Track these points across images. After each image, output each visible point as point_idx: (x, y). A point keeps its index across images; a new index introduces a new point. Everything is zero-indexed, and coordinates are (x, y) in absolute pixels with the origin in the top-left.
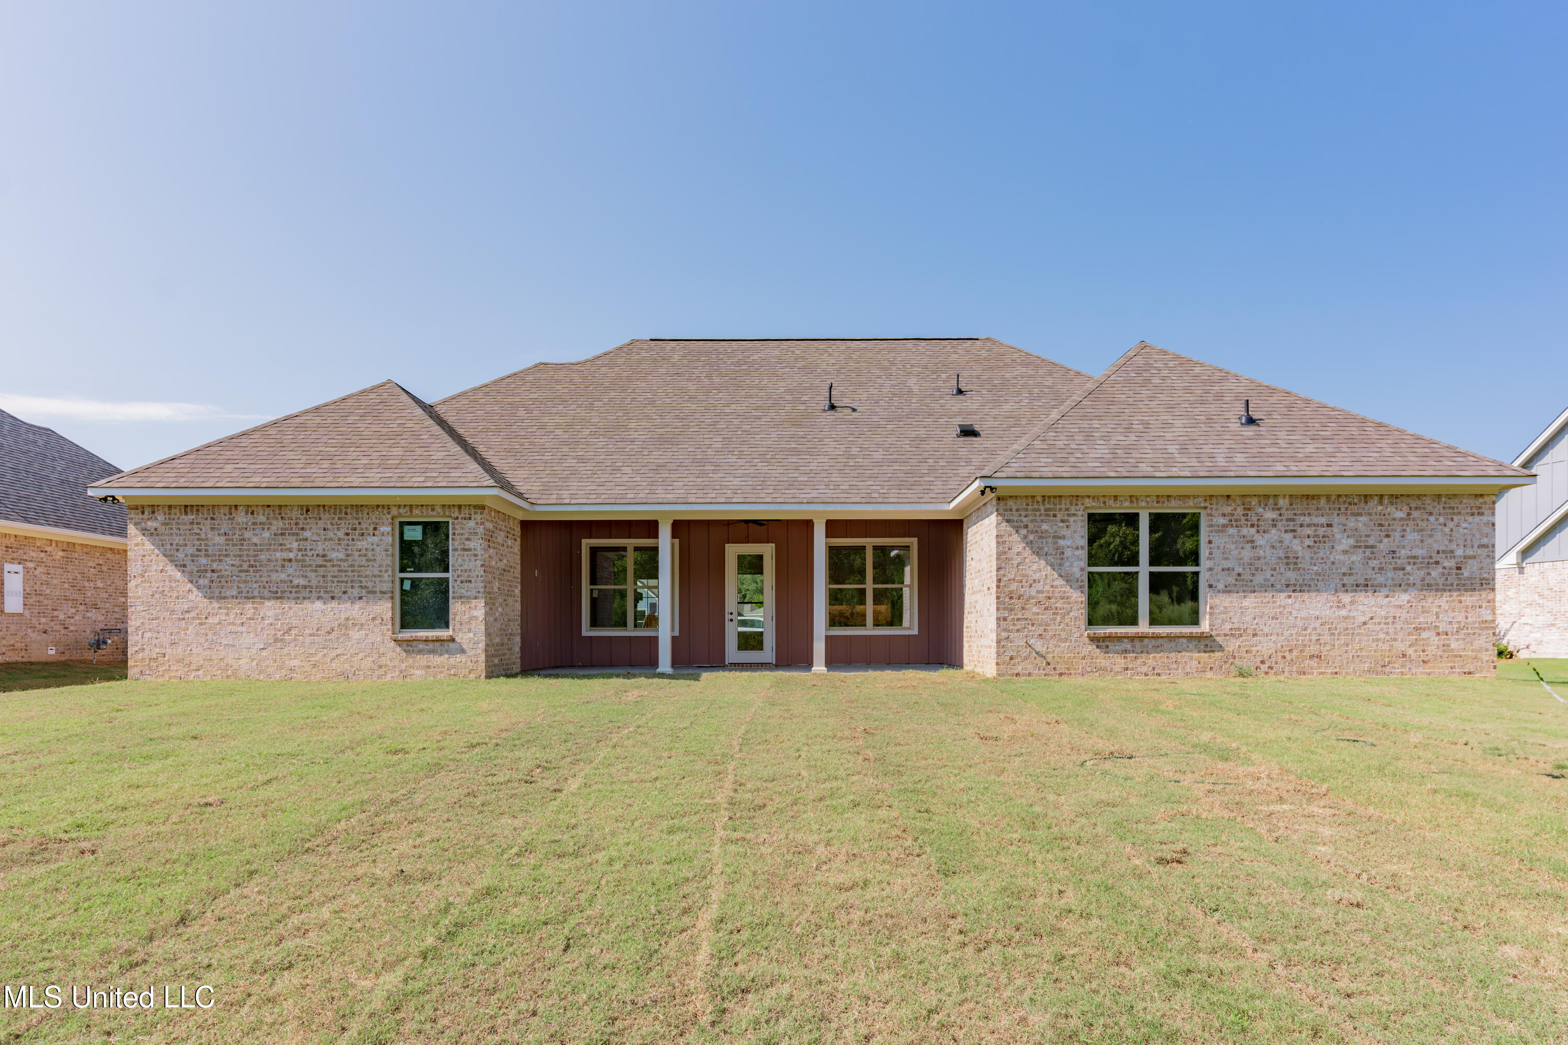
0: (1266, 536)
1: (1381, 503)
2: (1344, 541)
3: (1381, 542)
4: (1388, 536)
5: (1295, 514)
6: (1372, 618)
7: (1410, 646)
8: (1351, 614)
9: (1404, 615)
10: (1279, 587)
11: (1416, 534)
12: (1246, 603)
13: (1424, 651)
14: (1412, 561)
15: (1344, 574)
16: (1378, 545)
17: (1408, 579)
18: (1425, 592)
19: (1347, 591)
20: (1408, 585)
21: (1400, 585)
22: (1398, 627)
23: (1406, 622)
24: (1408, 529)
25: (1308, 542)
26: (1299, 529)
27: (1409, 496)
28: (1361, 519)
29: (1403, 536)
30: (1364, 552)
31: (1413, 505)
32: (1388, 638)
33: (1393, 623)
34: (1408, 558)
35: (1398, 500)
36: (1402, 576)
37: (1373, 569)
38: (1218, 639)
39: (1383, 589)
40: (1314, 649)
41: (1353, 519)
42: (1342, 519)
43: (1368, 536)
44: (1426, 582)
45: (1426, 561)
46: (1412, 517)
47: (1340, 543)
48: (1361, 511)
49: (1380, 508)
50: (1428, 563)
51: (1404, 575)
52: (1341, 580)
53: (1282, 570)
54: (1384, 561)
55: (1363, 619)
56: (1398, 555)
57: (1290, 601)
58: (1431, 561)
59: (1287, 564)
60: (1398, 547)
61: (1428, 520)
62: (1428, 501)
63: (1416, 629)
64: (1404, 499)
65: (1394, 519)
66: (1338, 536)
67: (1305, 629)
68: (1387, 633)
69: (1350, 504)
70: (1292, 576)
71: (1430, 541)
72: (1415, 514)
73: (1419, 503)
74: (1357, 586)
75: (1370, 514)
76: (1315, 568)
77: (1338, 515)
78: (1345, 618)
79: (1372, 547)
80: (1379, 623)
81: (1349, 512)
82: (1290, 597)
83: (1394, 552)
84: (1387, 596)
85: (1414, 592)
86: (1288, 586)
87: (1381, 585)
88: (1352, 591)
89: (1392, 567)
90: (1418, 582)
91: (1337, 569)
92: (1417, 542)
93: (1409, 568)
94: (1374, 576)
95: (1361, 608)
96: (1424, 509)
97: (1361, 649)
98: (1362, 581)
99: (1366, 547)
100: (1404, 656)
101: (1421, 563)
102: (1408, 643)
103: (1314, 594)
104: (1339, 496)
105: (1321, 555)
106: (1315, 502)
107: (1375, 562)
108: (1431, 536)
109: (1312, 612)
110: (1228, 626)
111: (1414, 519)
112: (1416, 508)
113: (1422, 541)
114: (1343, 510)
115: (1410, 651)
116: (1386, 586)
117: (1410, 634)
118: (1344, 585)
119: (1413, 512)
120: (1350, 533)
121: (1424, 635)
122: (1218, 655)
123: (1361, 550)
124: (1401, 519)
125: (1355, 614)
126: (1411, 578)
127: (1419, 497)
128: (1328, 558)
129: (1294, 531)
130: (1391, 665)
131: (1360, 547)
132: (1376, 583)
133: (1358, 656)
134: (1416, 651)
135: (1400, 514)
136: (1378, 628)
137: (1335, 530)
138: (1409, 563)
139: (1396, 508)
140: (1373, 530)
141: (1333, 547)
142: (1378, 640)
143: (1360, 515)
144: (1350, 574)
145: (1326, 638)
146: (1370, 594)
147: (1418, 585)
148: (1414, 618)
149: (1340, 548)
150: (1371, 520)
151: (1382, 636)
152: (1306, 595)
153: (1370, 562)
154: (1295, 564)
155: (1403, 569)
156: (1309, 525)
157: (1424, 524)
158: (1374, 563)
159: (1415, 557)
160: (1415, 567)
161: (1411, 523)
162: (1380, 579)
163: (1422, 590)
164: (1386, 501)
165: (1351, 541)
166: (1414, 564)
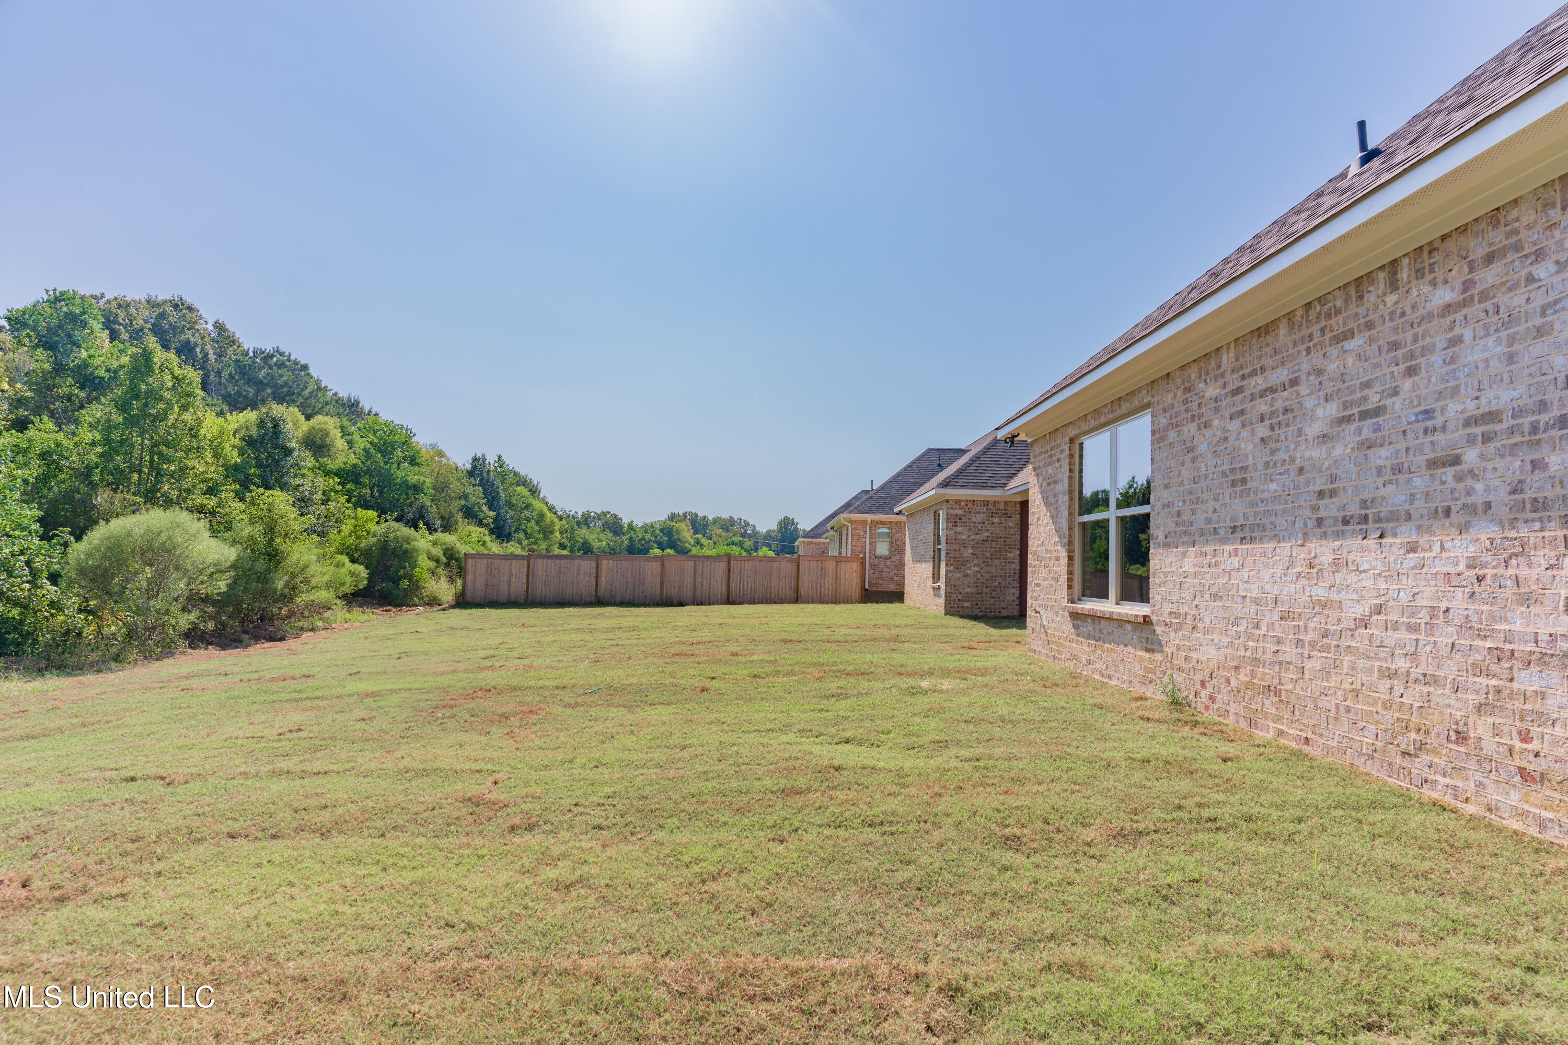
0: (1208, 433)
1: (1393, 285)
2: (1320, 412)
3: (1395, 392)
4: (1411, 372)
5: (1243, 377)
6: (1379, 610)
7: (1479, 708)
8: (1334, 596)
9: (1459, 602)
10: (1222, 532)
11: (1490, 341)
12: (1188, 565)
13: (1525, 737)
14: (1478, 430)
15: (1321, 494)
16: (1388, 402)
17: (1469, 492)
18: (1523, 531)
19: (1324, 535)
20: (1471, 509)
21: (1448, 512)
22: (1444, 642)
23: (1465, 627)
24: (1468, 334)
25: (1262, 430)
26: (1247, 406)
27: (1463, 230)
28: (1351, 345)
29: (1453, 361)
30: (1359, 431)
31: (1479, 251)
32: (1417, 672)
33: (1431, 627)
34: (1467, 423)
35: (1437, 257)
36: (1451, 483)
37: (1380, 471)
38: (1158, 629)
39: (1404, 528)
40: (1267, 674)
41: (1334, 352)
42: (1316, 359)
43: (1368, 385)
44: (1529, 495)
45: (1526, 421)
46: (1475, 291)
47: (1313, 418)
48: (1352, 324)
49: (1391, 299)
50: (1535, 429)
51: (1459, 478)
52: (1315, 508)
53: (1227, 499)
54: (1402, 445)
55: (1359, 610)
56: (1438, 421)
57: (1236, 562)
58: (1544, 418)
59: (1233, 484)
60: (1440, 395)
61: (1530, 279)
62: (1528, 217)
63: (1499, 655)
64: (1451, 245)
65: (1430, 315)
66: (1309, 403)
67: (1257, 627)
68: (1413, 656)
69: (1329, 316)
70: (1238, 508)
71: (1538, 348)
72: (1488, 277)
73: (1497, 237)
74: (1346, 522)
75: (1370, 326)
76: (1273, 486)
77: (1308, 351)
78: (1324, 604)
79: (1378, 412)
80: (1396, 626)
81: (1328, 335)
82: (1236, 552)
83: (1428, 414)
84: (1413, 548)
85: (1485, 531)
86: (1234, 529)
87: (1393, 517)
88: (1339, 535)
89: (1421, 459)
90: (1501, 495)
91: (1308, 483)
92: (1496, 367)
93: (1471, 456)
94: (1382, 492)
95: (1353, 578)
96: (1518, 247)
97: (1356, 693)
98: (1354, 510)
99: (1364, 415)
100: (1461, 737)
101: (1512, 431)
102: (1472, 698)
103: (1272, 545)
104: (1308, 306)
105: (1280, 456)
106: (1270, 339)
107: (1384, 452)
108: (1540, 332)
109: (1268, 587)
110: (1166, 609)
111: (1484, 296)
112: (1490, 259)
113: (1511, 358)
114: (1316, 335)
115: (1481, 727)
116: (1409, 518)
117: (1480, 670)
118: (1320, 522)
119: (1477, 276)
120: (1329, 387)
121: (1528, 681)
122: (1158, 657)
123: (1353, 427)
124: (1448, 308)
125: (1343, 596)
126: (1479, 487)
127: (1495, 216)
128: (1293, 459)
129: (1242, 412)
130: (1425, 758)
131: (1348, 419)
132: (1385, 510)
133: (1348, 710)
134: (1496, 730)
135: (1444, 296)
136: (1392, 638)
137: (1304, 390)
138: (1471, 440)
139: (1433, 284)
140: (1377, 365)
141: (1300, 432)
142: (1391, 675)
143: (1349, 335)
144: (1333, 493)
145: (1289, 652)
146: (1371, 542)
147: (1502, 511)
148: (1492, 618)
149: (1313, 430)
150: (1371, 340)
151: (1402, 664)
152: (1258, 547)
153: (1371, 453)
154: (1244, 481)
155: (1456, 461)
156: (1262, 394)
157: (1518, 300)
158: (1381, 456)
159: (1492, 416)
160: (1491, 447)
161: (1475, 310)
162: (1395, 497)
163: (1513, 523)
164: (1404, 275)
165: (1333, 409)
166: (1487, 438)
